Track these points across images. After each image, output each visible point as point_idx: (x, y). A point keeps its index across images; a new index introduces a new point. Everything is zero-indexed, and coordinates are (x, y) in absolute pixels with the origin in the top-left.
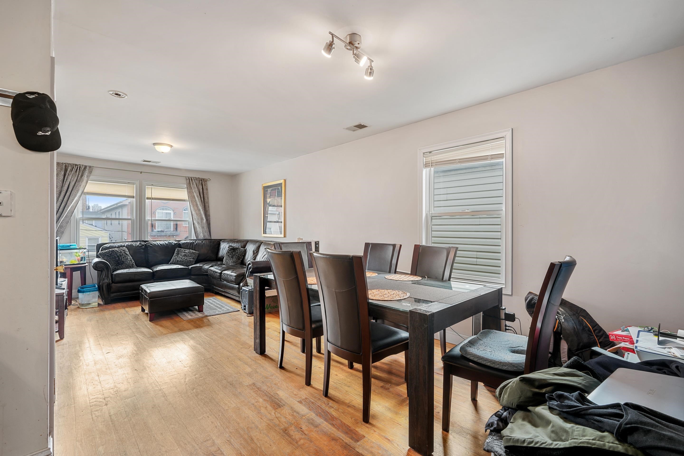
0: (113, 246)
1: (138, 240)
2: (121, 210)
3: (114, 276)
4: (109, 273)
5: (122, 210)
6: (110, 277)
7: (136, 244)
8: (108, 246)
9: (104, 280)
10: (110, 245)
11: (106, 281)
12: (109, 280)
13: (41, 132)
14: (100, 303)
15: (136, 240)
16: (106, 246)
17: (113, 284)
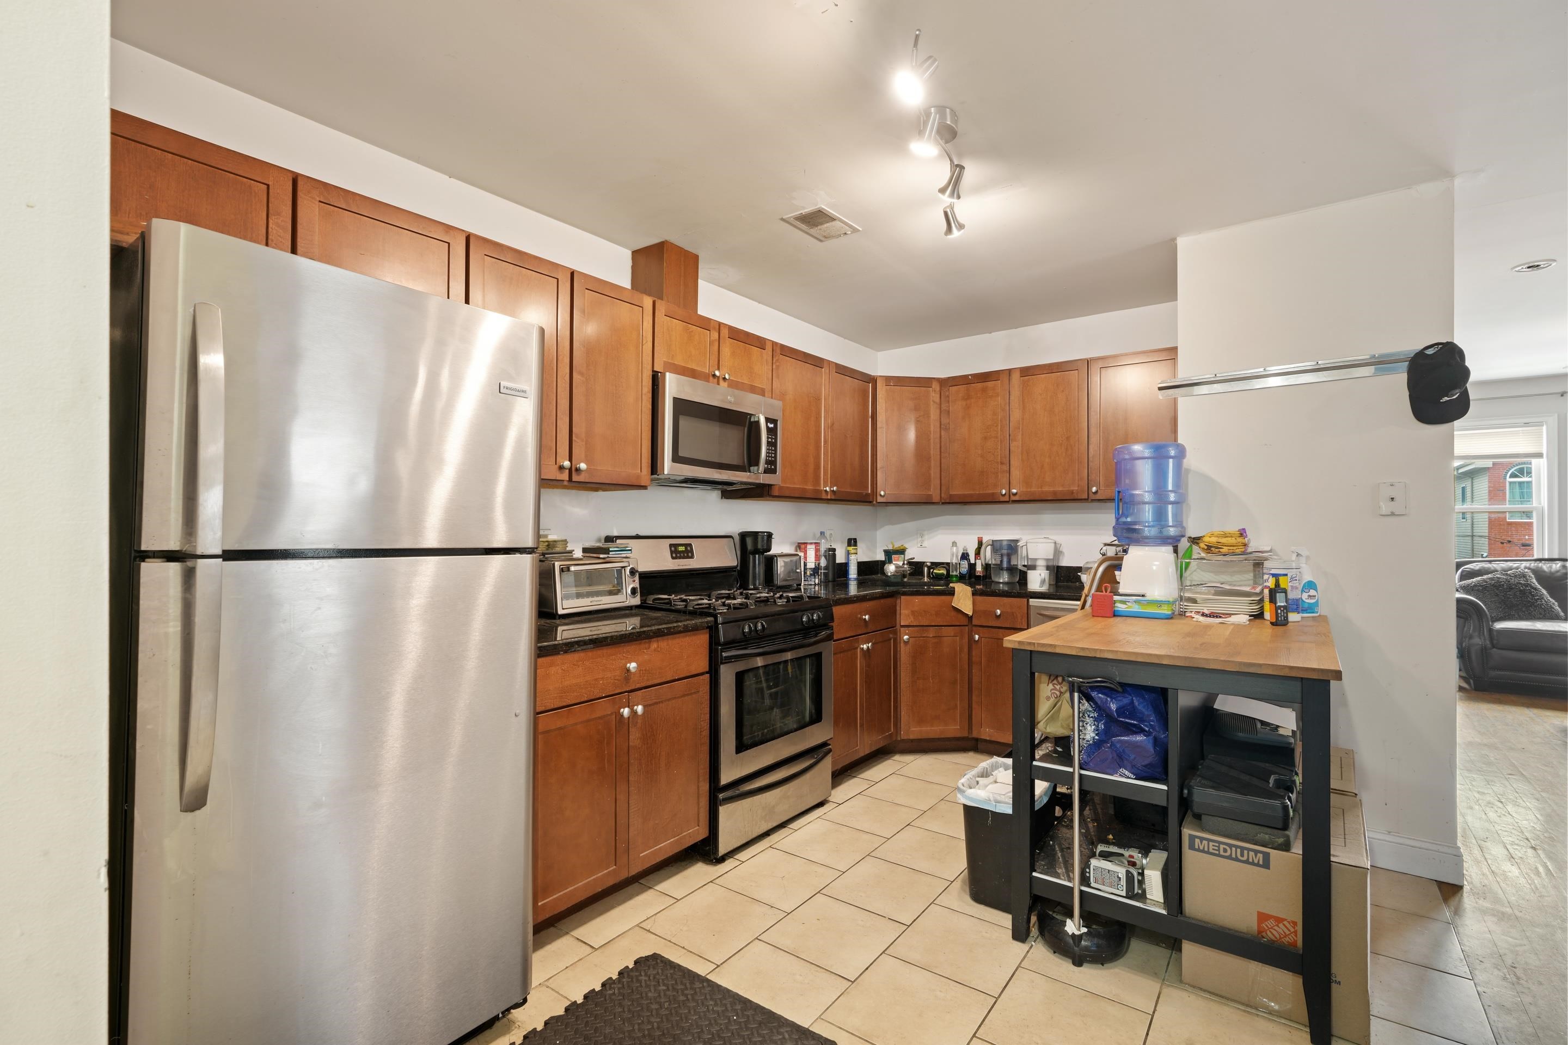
0: (1489, 568)
1: (1556, 556)
2: (1470, 482)
3: (1495, 633)
4: (1483, 625)
5: (1472, 483)
6: (1485, 633)
7: (1551, 567)
8: (1477, 568)
9: (1471, 637)
10: (1481, 565)
11: (1477, 641)
12: (1485, 640)
13: (1446, 398)
14: (1461, 685)
15: (1551, 557)
16: (1472, 567)
17: (1494, 649)
